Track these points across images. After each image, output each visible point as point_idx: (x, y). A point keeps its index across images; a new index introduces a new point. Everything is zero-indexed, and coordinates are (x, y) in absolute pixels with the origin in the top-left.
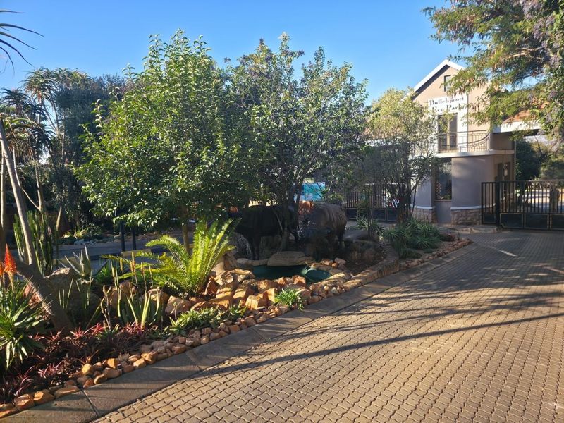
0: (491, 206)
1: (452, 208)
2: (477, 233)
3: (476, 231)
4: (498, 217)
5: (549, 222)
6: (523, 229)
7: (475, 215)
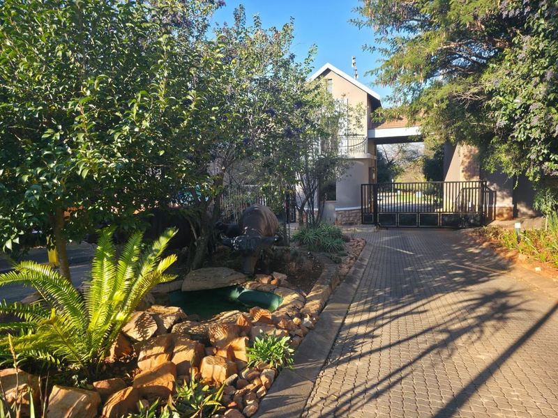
0: (367, 207)
1: (336, 209)
2: (360, 233)
3: (358, 231)
4: (375, 216)
5: (418, 220)
6: (398, 227)
7: (356, 216)
